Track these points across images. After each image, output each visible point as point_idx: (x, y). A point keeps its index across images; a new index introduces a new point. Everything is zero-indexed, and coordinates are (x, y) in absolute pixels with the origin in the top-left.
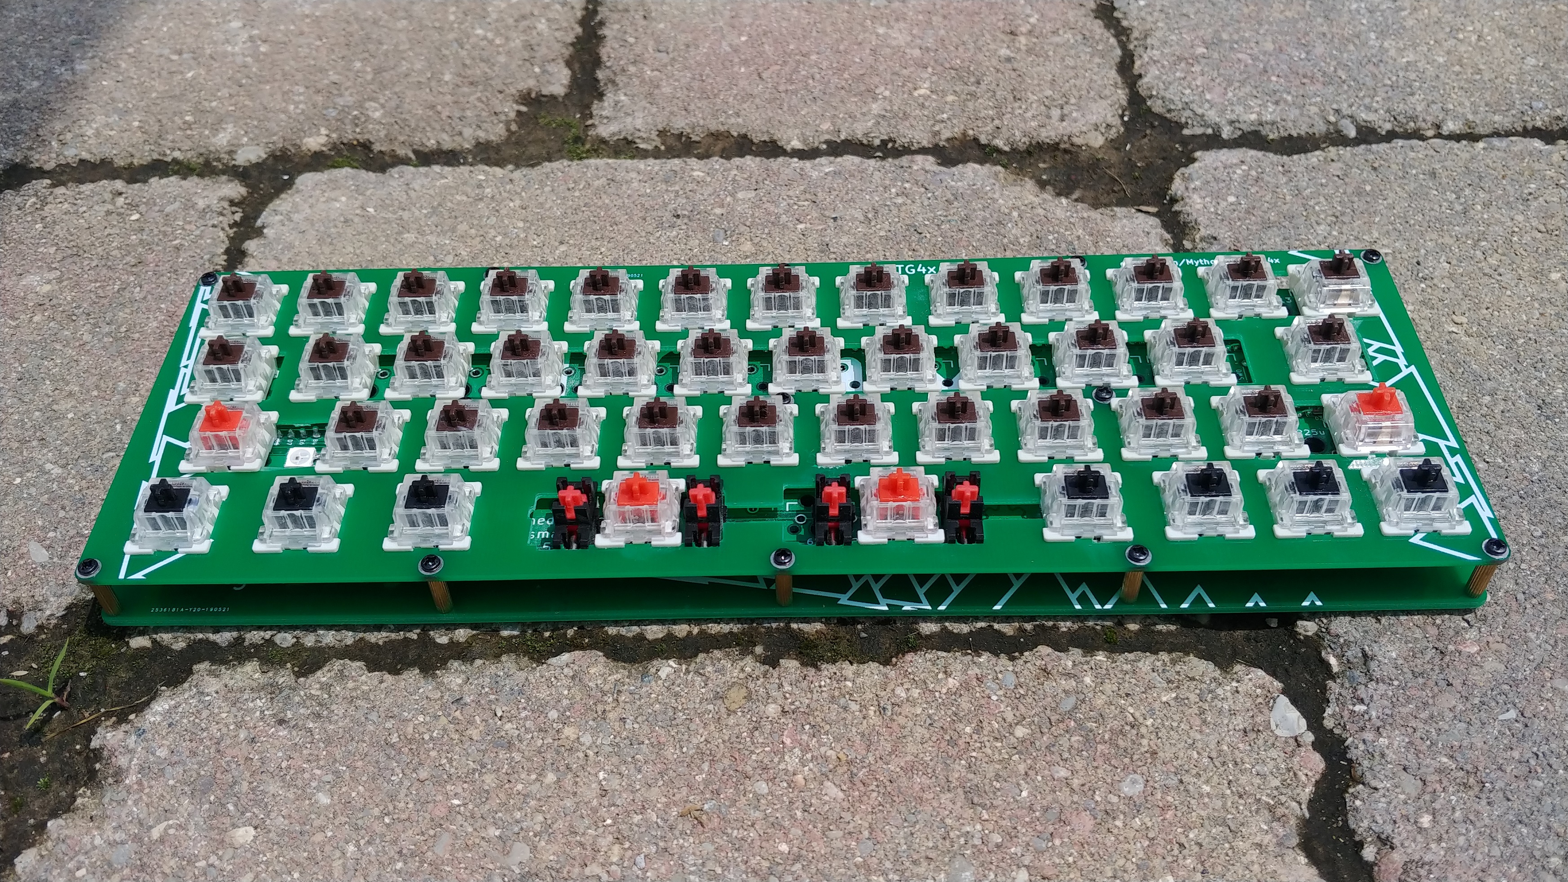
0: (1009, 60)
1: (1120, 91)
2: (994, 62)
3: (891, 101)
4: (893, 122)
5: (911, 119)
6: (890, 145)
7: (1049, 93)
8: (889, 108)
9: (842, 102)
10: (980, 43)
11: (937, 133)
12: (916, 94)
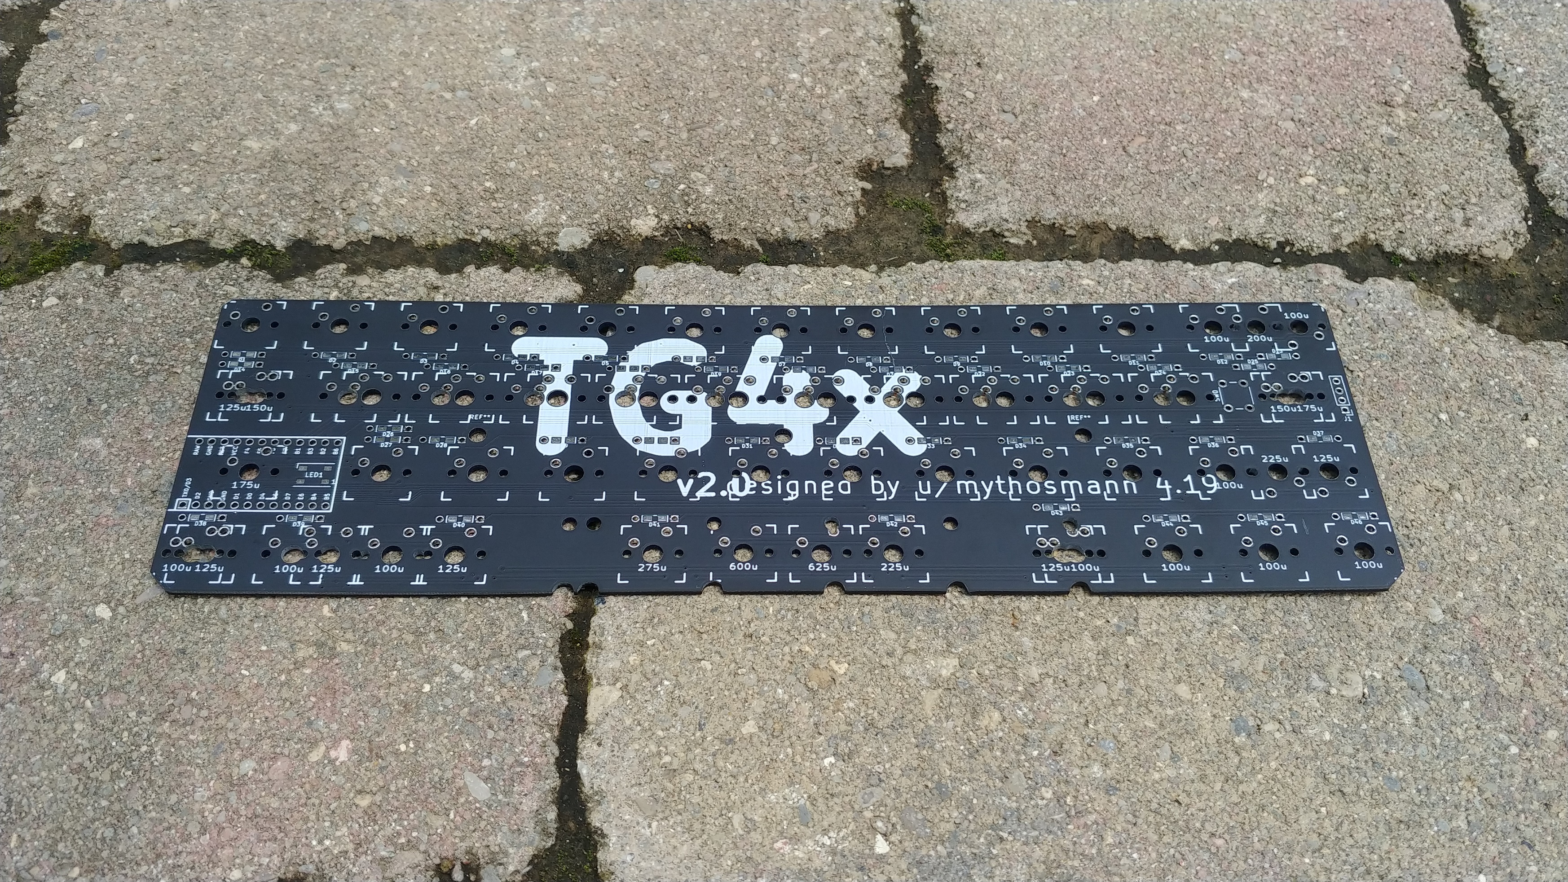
0: (1391, 140)
1: (1520, 189)
2: (1378, 143)
3: (1277, 191)
4: (1287, 218)
5: (1306, 217)
6: (1287, 249)
7: (1445, 188)
8: (1278, 200)
9: (1224, 189)
10: (1357, 117)
11: (1337, 237)
12: (1303, 181)
